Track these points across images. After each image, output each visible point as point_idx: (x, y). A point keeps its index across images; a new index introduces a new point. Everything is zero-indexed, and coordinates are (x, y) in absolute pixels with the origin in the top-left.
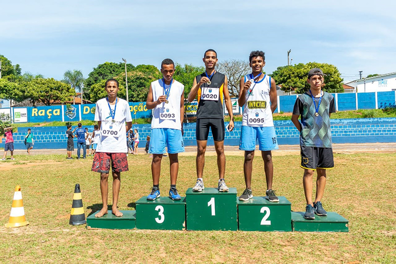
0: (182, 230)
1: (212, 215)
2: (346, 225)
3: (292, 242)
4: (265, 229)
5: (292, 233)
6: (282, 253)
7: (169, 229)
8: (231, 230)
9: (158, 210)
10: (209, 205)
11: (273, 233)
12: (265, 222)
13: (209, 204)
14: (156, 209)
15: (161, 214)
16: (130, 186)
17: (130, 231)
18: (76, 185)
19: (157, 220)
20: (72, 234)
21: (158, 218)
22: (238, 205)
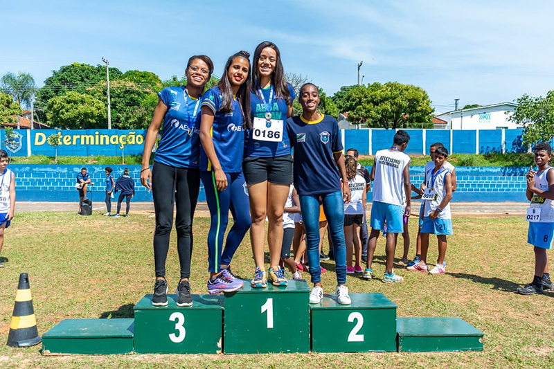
0: (216, 353)
1: (268, 327)
2: (480, 340)
4: (355, 348)
5: (398, 355)
7: (194, 352)
8: (300, 352)
9: (174, 320)
10: (263, 311)
11: (367, 355)
12: (354, 337)
13: (263, 309)
14: (170, 319)
15: (179, 326)
16: (117, 269)
17: (125, 358)
18: (21, 275)
19: (172, 337)
21: (174, 334)
22: (311, 310)
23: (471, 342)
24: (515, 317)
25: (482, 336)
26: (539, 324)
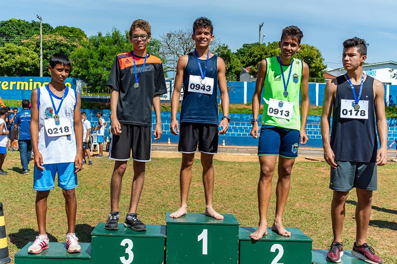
1: (204, 253)
9: (124, 245)
10: (199, 240)
14: (121, 245)
15: (129, 251)
19: (122, 259)
21: (124, 257)
22: (240, 241)
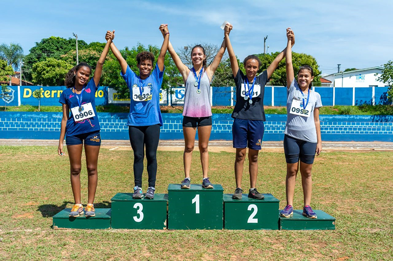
0: (163, 229)
1: (197, 213)
2: (333, 223)
3: (280, 240)
4: (252, 227)
5: (280, 231)
6: (272, 251)
7: (149, 229)
8: (216, 229)
9: (136, 208)
11: (260, 231)
12: (252, 220)
13: (193, 201)
14: (134, 207)
15: (140, 212)
17: (106, 231)
19: (135, 218)
20: (36, 235)
21: (136, 217)
22: (224, 202)
23: (327, 224)
24: (361, 212)
25: (334, 220)
26: (376, 216)
